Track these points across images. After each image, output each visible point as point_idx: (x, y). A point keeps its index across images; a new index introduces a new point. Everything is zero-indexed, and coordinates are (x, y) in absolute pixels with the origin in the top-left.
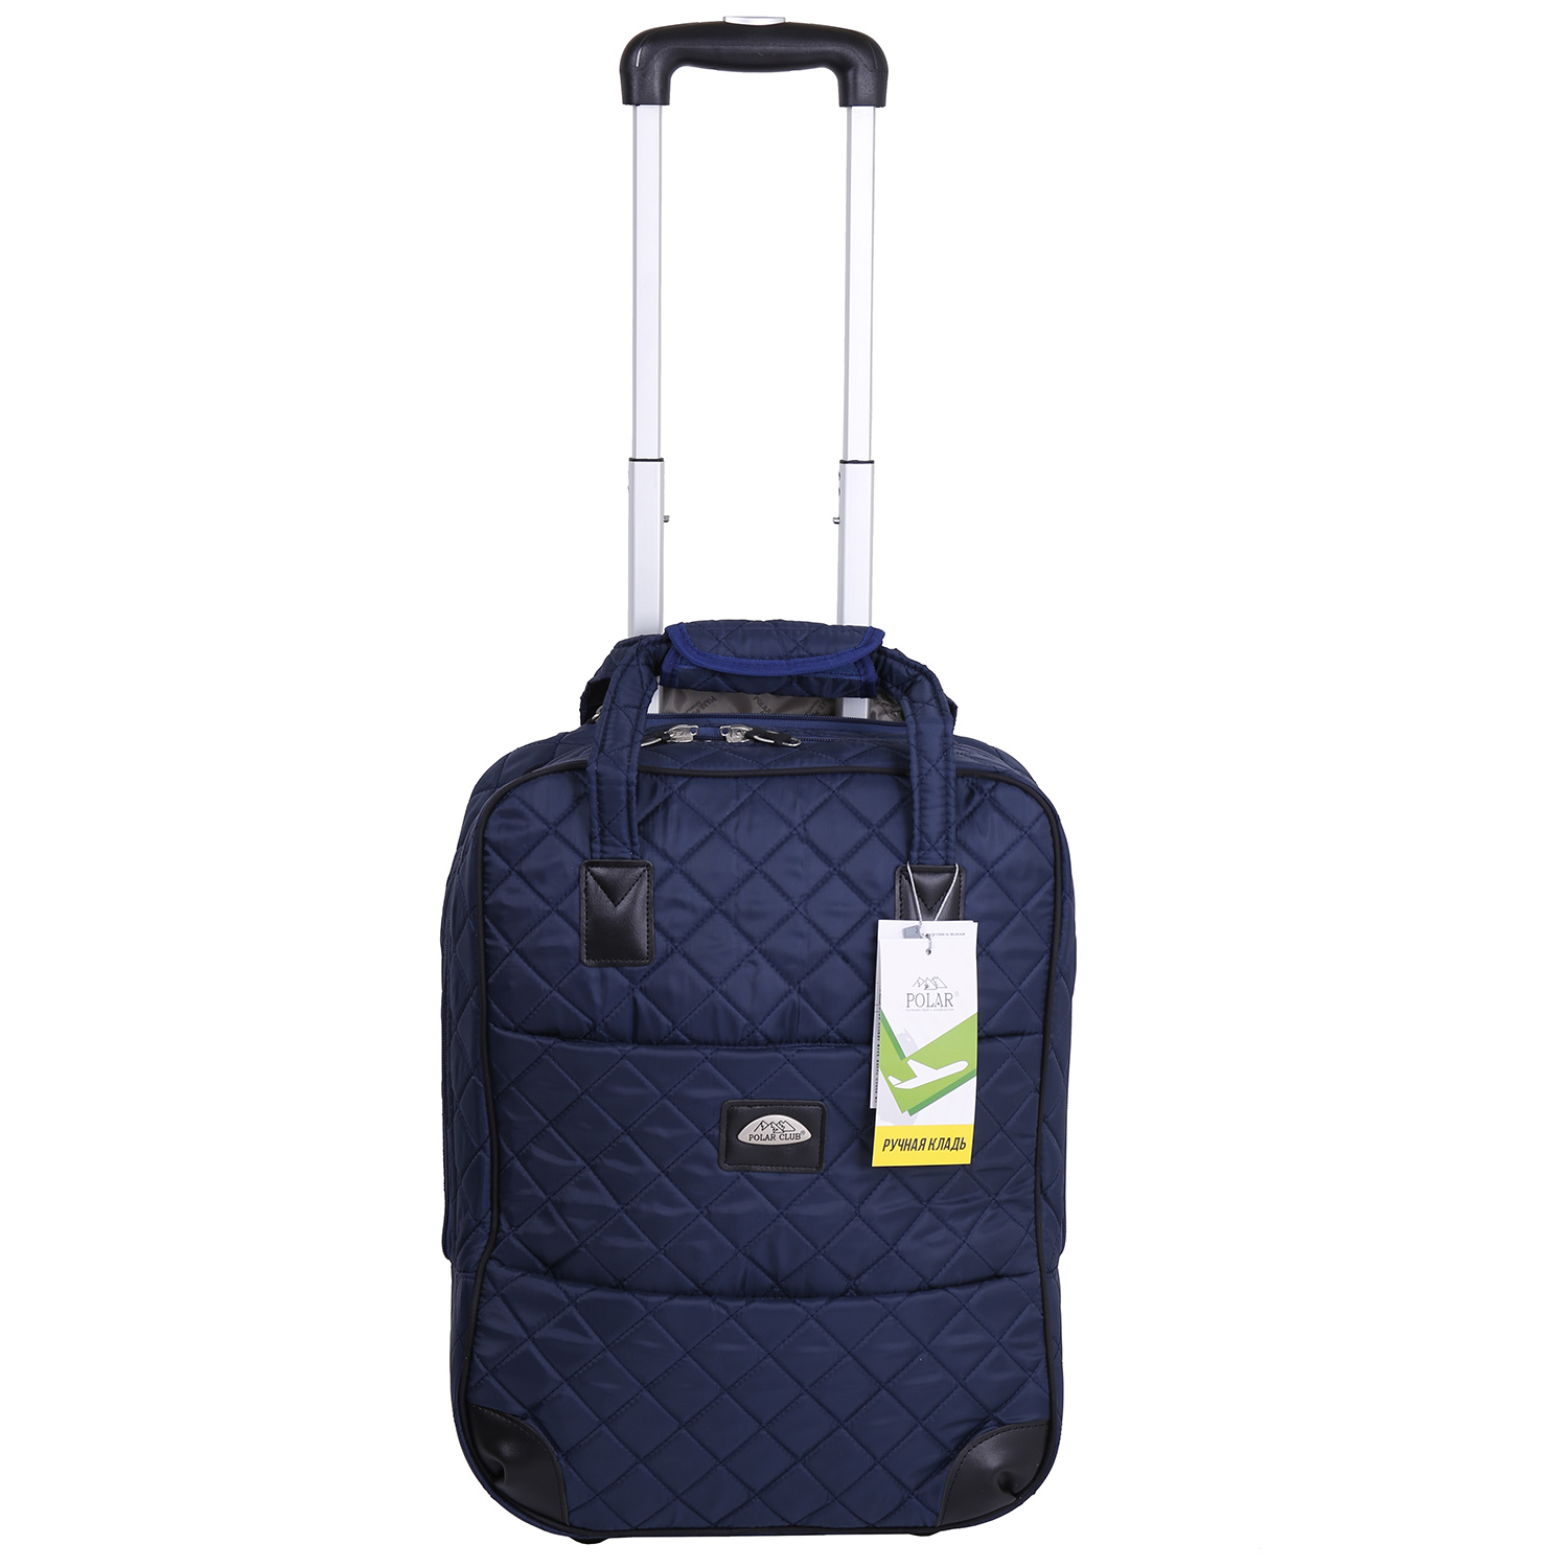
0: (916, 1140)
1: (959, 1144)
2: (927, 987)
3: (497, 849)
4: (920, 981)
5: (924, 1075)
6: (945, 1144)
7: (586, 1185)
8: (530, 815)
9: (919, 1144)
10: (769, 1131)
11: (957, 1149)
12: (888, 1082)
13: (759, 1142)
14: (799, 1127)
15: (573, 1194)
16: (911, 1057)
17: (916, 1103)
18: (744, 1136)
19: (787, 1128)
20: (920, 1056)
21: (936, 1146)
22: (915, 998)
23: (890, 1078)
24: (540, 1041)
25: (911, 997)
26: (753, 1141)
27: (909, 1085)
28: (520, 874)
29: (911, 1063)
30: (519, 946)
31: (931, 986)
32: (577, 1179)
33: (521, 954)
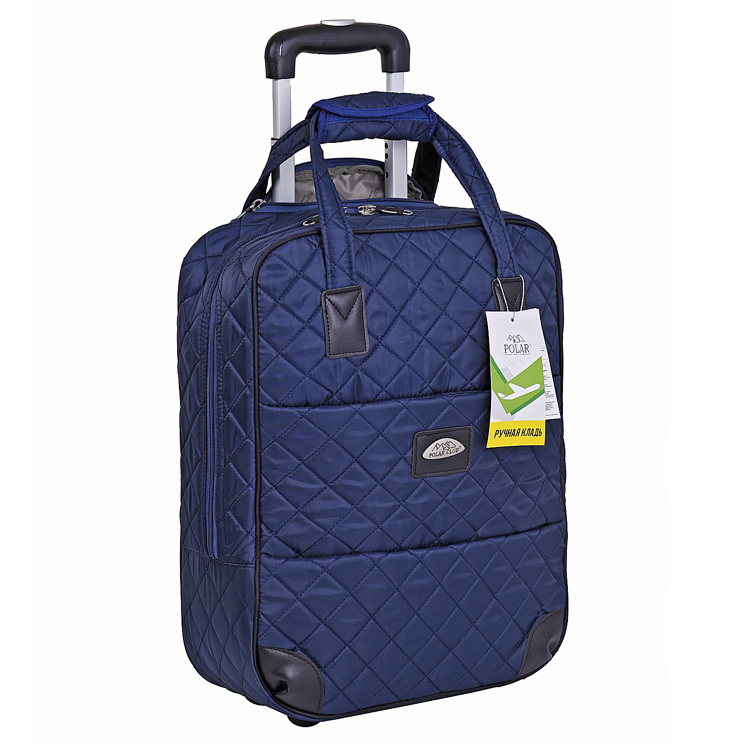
0: (515, 430)
1: (538, 433)
2: (514, 341)
3: (267, 291)
4: (511, 337)
5: (519, 392)
6: (531, 432)
7: (328, 498)
8: (288, 268)
9: (516, 432)
10: (441, 449)
11: (537, 435)
12: (498, 396)
13: (435, 458)
14: (458, 444)
15: (318, 505)
16: (510, 382)
17: (514, 408)
18: (426, 455)
19: (451, 446)
20: (515, 381)
21: (525, 434)
22: (509, 347)
23: (499, 394)
24: (299, 410)
25: (507, 347)
26: (432, 458)
27: (511, 397)
28: (283, 306)
29: (510, 385)
30: (284, 352)
31: (517, 340)
32: (322, 495)
33: (285, 357)
